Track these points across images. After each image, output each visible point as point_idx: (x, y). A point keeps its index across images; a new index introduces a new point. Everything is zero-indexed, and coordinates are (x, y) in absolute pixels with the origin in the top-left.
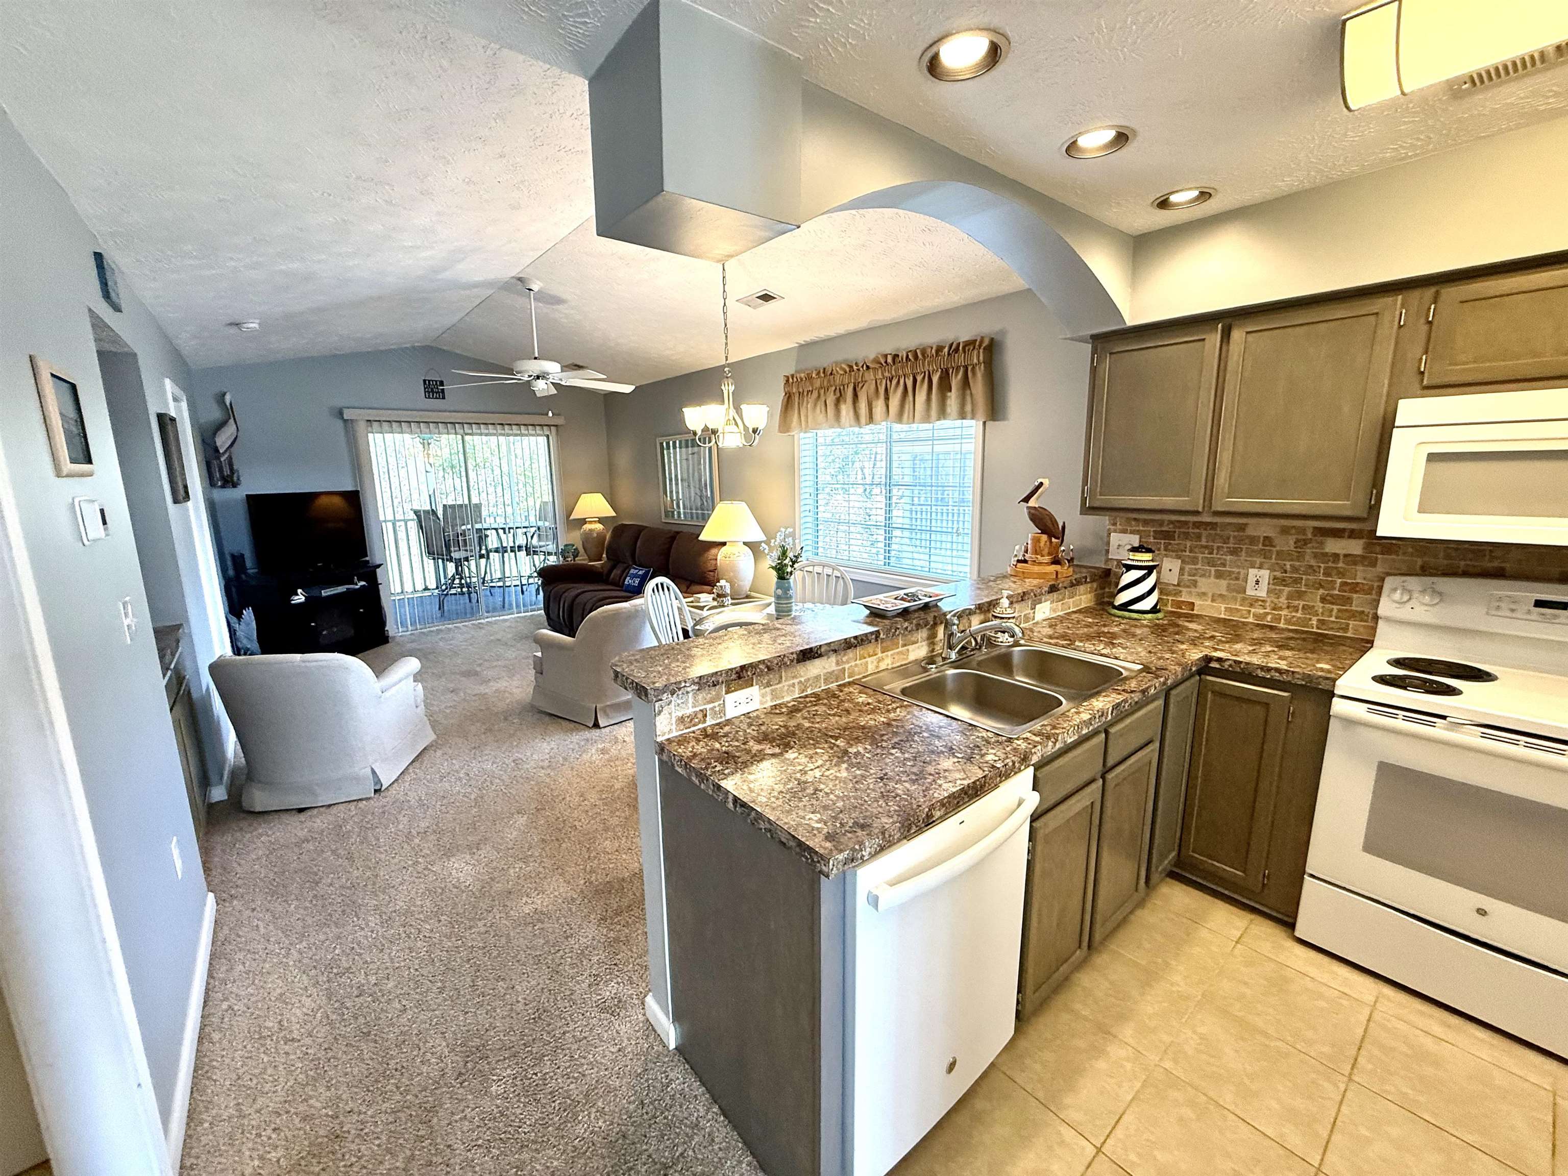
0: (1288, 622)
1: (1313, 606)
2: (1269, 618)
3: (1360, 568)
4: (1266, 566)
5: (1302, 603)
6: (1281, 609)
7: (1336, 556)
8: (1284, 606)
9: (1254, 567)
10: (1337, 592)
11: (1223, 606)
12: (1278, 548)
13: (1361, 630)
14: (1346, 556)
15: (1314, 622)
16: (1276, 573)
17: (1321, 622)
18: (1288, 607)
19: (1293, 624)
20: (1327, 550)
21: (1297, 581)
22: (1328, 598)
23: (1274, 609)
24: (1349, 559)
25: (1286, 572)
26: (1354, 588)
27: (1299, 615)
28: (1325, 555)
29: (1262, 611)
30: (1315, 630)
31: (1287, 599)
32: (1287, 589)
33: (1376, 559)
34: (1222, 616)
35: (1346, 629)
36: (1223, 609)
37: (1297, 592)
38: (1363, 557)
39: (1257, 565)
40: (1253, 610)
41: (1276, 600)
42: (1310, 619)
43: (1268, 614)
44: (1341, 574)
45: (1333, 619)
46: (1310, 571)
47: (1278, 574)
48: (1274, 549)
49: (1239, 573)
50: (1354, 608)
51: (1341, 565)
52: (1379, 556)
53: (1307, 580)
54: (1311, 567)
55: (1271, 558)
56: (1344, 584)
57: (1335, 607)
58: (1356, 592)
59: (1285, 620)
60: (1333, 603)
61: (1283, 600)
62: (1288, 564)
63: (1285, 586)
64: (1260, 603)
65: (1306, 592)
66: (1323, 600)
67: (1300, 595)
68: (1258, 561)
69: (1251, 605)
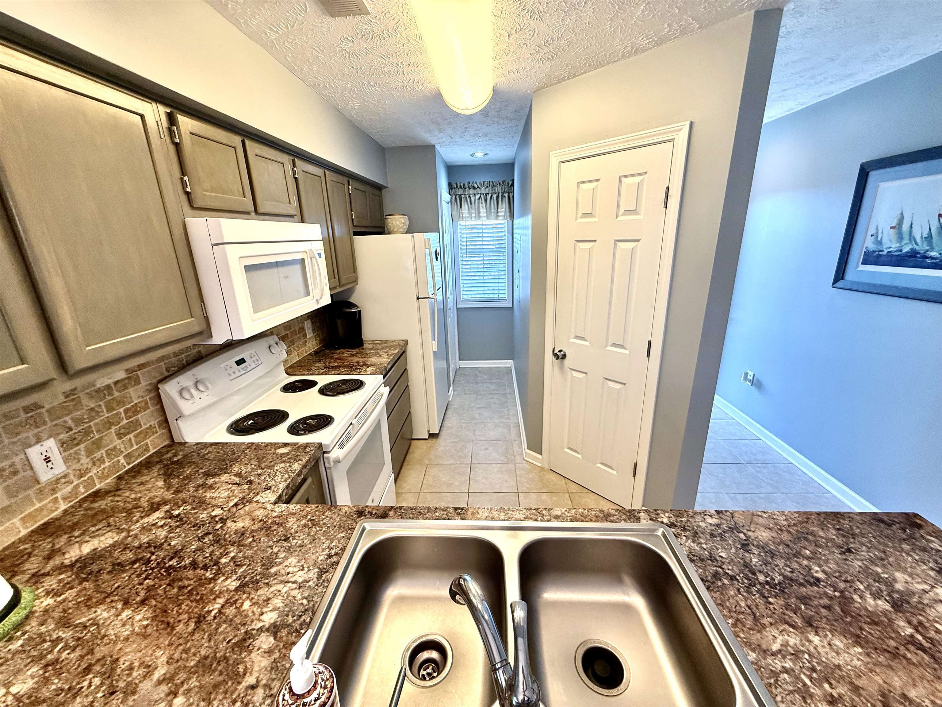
0: (102, 478)
1: (115, 447)
2: (81, 489)
3: (131, 390)
4: (44, 436)
5: (103, 451)
6: (88, 470)
7: (108, 387)
8: (90, 465)
9: (30, 446)
10: (125, 421)
11: (16, 521)
12: (47, 406)
13: (156, 440)
14: (116, 383)
15: (122, 461)
16: (62, 436)
17: (128, 457)
18: (94, 464)
19: (108, 476)
20: (98, 386)
21: (87, 432)
22: (122, 431)
23: (81, 476)
24: (120, 385)
25: (71, 429)
26: (135, 410)
27: (107, 464)
28: (98, 391)
29: (69, 488)
30: (128, 467)
31: (88, 457)
32: (82, 446)
33: (137, 375)
34: (24, 532)
35: (147, 449)
36: (18, 524)
37: (94, 443)
38: (129, 378)
39: (33, 440)
40: (59, 495)
41: (77, 466)
42: (119, 461)
43: (77, 486)
44: (121, 403)
45: (135, 447)
46: (94, 414)
47: (64, 436)
48: (43, 410)
49: (13, 465)
50: (144, 427)
51: (116, 394)
52: (139, 372)
53: (96, 424)
54: (92, 409)
55: (45, 423)
56: (126, 411)
57: (131, 436)
58: (138, 413)
59: (99, 478)
60: (129, 433)
61: (84, 460)
62: (68, 419)
63: (77, 444)
64: (63, 481)
65: (101, 439)
66: (120, 435)
67: (98, 444)
68: (30, 434)
69: (54, 491)
